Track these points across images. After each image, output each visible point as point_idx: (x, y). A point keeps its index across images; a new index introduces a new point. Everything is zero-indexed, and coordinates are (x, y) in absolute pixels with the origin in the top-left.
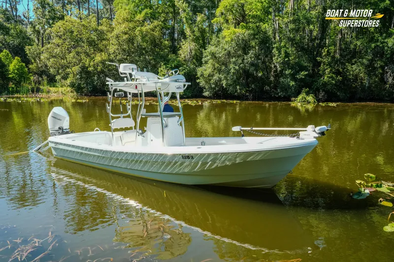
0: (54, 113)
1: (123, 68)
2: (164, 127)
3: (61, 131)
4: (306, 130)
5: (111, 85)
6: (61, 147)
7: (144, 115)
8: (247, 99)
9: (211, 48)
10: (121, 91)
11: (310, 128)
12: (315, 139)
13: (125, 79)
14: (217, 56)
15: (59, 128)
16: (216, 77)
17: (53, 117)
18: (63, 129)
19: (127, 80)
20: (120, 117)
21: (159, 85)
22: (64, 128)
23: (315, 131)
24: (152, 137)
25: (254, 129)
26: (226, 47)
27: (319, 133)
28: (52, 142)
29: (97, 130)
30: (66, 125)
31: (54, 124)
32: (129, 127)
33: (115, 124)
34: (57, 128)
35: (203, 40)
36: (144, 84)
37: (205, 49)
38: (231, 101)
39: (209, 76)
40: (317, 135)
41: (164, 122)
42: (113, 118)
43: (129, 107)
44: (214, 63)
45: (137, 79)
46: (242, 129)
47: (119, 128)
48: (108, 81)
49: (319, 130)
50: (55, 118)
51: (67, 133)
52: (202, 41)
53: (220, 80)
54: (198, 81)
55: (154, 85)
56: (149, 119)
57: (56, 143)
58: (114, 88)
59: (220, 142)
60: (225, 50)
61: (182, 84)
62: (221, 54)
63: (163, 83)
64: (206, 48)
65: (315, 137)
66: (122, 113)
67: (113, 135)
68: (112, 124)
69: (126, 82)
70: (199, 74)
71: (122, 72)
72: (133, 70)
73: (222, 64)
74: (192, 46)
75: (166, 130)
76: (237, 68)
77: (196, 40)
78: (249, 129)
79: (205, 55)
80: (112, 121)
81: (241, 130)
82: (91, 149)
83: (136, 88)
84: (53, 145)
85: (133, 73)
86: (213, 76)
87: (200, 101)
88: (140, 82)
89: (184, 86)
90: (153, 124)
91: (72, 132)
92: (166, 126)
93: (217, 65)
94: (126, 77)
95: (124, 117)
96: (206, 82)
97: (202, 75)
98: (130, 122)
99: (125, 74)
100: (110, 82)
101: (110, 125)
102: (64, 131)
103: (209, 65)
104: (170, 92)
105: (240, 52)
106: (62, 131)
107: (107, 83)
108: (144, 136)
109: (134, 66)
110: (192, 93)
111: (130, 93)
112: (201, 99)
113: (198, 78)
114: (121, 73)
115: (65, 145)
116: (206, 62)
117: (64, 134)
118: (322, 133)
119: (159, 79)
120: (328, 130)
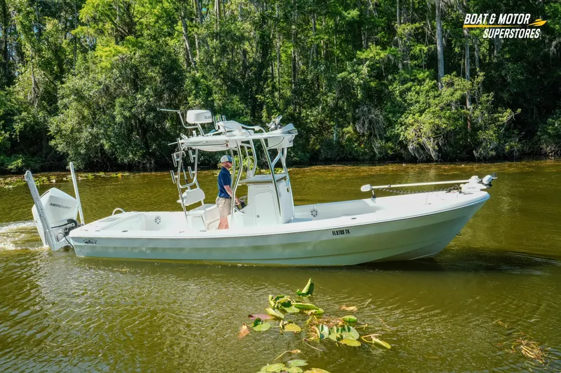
8: (145, 170)
9: (72, 82)
13: (194, 132)
14: (86, 94)
16: (85, 134)
26: (101, 77)
35: (60, 66)
37: (63, 83)
38: (113, 175)
39: (72, 132)
44: (80, 107)
52: (58, 66)
53: (95, 138)
54: (52, 143)
60: (100, 84)
62: (93, 92)
64: (64, 79)
70: (52, 129)
73: (95, 111)
74: (38, 77)
76: (127, 114)
77: (46, 65)
79: (61, 92)
86: (80, 131)
87: (53, 177)
93: (86, 112)
96: (68, 144)
97: (59, 131)
103: (71, 112)
105: (126, 88)
110: (42, 162)
112: (56, 173)
113: (52, 138)
116: (66, 107)
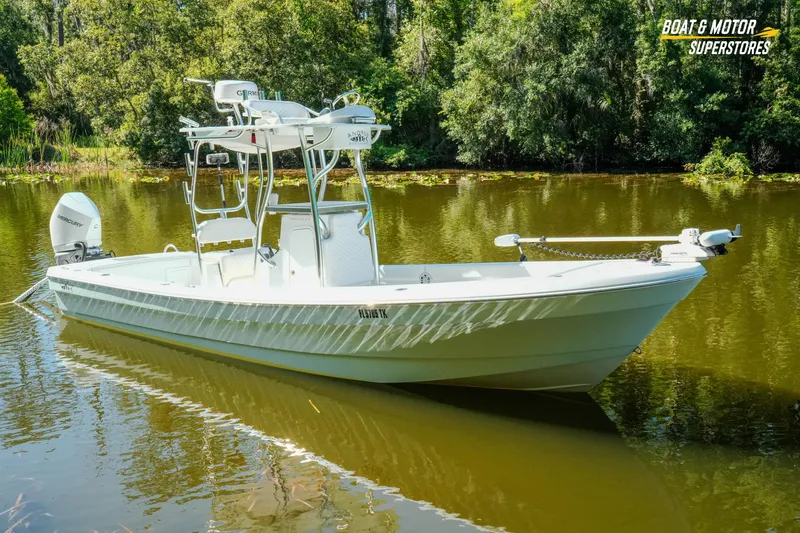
0: (65, 208)
1: (221, 92)
2: (320, 238)
3: (80, 253)
4: (677, 242)
5: (194, 134)
6: (76, 291)
7: (274, 210)
8: (570, 169)
9: (475, 40)
10: (218, 149)
11: (687, 235)
12: (699, 264)
13: (230, 119)
14: (491, 58)
15: (77, 245)
16: (489, 114)
17: (61, 218)
18: (85, 249)
19: (235, 123)
20: (217, 216)
21: (309, 131)
22: (89, 245)
23: (697, 243)
24: (295, 266)
25: (549, 240)
26: (514, 35)
27: (710, 249)
28: (55, 280)
29: (170, 250)
30: (93, 236)
31: (65, 236)
32: (242, 239)
33: (205, 232)
34: (71, 245)
36: (272, 130)
37: (461, 43)
38: (528, 175)
39: (471, 111)
40: (704, 254)
41: (321, 225)
42: (202, 218)
43: (242, 190)
44: (483, 76)
45: (254, 119)
46: (521, 240)
47: (216, 242)
48: (184, 125)
49: (711, 239)
50: (66, 220)
51: (97, 256)
52: (455, 21)
53: (500, 120)
54: (443, 125)
55: (295, 132)
56: (286, 219)
57: (65, 282)
58: (201, 142)
59: (465, 275)
60: (512, 43)
61: (366, 129)
62: (500, 51)
63: (318, 128)
64: (463, 39)
65: (699, 260)
66: (225, 205)
67: (200, 260)
68: (199, 233)
69: (232, 127)
70: (446, 107)
71: (221, 101)
72: (245, 94)
73: (504, 81)
74: (428, 36)
75: (326, 246)
76: (542, 87)
77: (438, 19)
78: (537, 240)
79: (459, 57)
80: (198, 226)
81: (519, 244)
82: (141, 296)
83: (254, 140)
84: (58, 287)
85: (246, 104)
86: (480, 110)
87: (446, 176)
88: (263, 126)
89: (374, 133)
90: (296, 230)
91: (108, 255)
92: (328, 236)
93: (491, 83)
94: (232, 114)
95: (230, 215)
96: (465, 127)
97: (454, 110)
98: (245, 229)
99: (228, 105)
100: (190, 127)
101: (193, 235)
102: (88, 251)
103: (471, 83)
104: (337, 149)
105: (551, 48)
106: (83, 253)
107: (181, 130)
108: (274, 263)
109: (251, 86)
110: (430, 154)
111: (244, 156)
112: (448, 171)
113: (444, 117)
114: (221, 106)
115: (83, 285)
116: (464, 77)
117: (87, 260)
118: (720, 249)
119: (312, 116)
120: (734, 239)
